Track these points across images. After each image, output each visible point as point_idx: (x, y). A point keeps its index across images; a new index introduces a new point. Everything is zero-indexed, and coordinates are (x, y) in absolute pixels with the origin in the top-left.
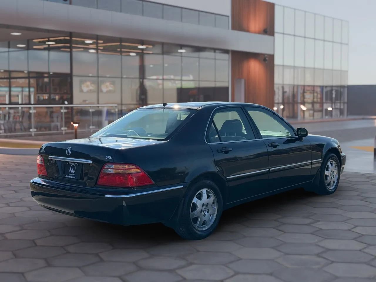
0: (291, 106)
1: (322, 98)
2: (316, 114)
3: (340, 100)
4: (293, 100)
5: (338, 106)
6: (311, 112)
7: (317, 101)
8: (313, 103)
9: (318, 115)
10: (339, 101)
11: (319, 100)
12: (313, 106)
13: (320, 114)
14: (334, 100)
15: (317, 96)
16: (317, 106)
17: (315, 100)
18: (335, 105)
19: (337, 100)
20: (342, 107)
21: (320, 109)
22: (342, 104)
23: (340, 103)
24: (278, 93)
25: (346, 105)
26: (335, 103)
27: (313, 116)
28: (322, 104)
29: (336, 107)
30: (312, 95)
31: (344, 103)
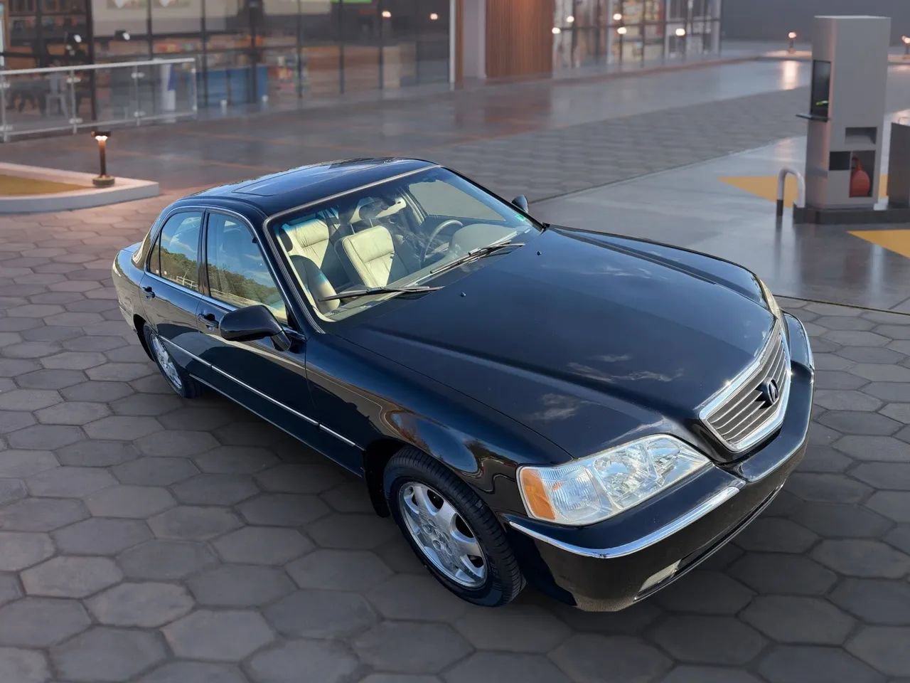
0: (591, 33)
1: (662, 13)
2: (647, 49)
3: (705, 14)
4: (598, 21)
5: (699, 28)
6: (638, 45)
7: (653, 18)
8: (642, 25)
9: (652, 53)
10: (701, 18)
11: (656, 17)
12: (642, 32)
13: (658, 48)
14: (690, 17)
15: (652, 8)
16: (651, 31)
17: (648, 17)
18: (692, 27)
19: (698, 14)
20: (708, 31)
21: (660, 36)
22: (708, 24)
23: (705, 21)
24: (563, 5)
25: (717, 25)
26: (692, 22)
27: (642, 53)
28: (662, 25)
29: (696, 30)
30: (640, 6)
31: (713, 20)
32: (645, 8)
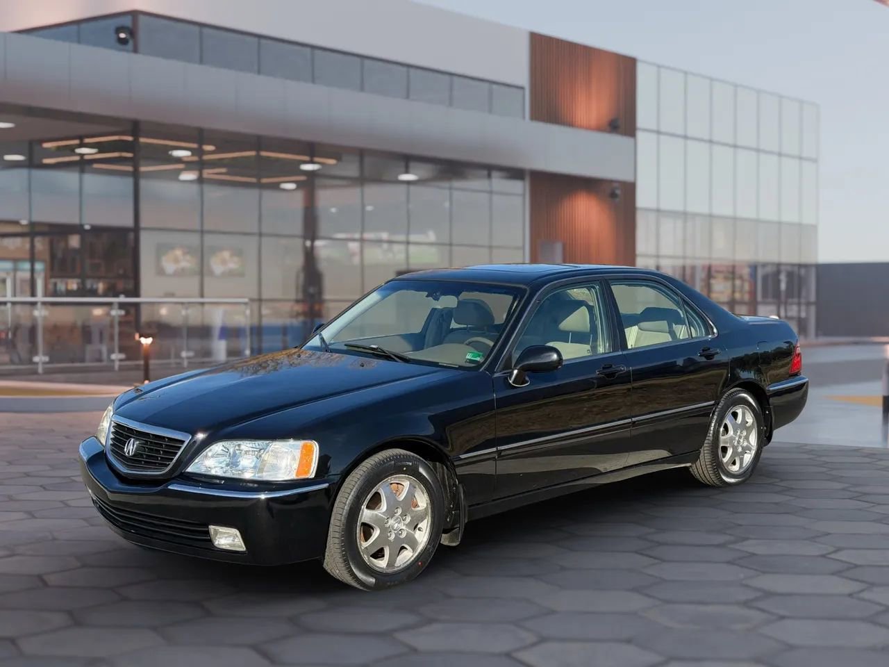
1: (753, 293)
3: (799, 296)
5: (793, 311)
7: (743, 297)
8: (732, 304)
10: (796, 300)
11: (747, 297)
14: (783, 297)
15: (742, 286)
16: (742, 311)
17: (737, 296)
18: (785, 311)
19: (793, 297)
20: (803, 315)
22: (803, 308)
23: (799, 304)
25: (813, 309)
26: (786, 303)
28: (753, 305)
29: (790, 314)
30: (729, 284)
31: (808, 304)
32: (734, 286)
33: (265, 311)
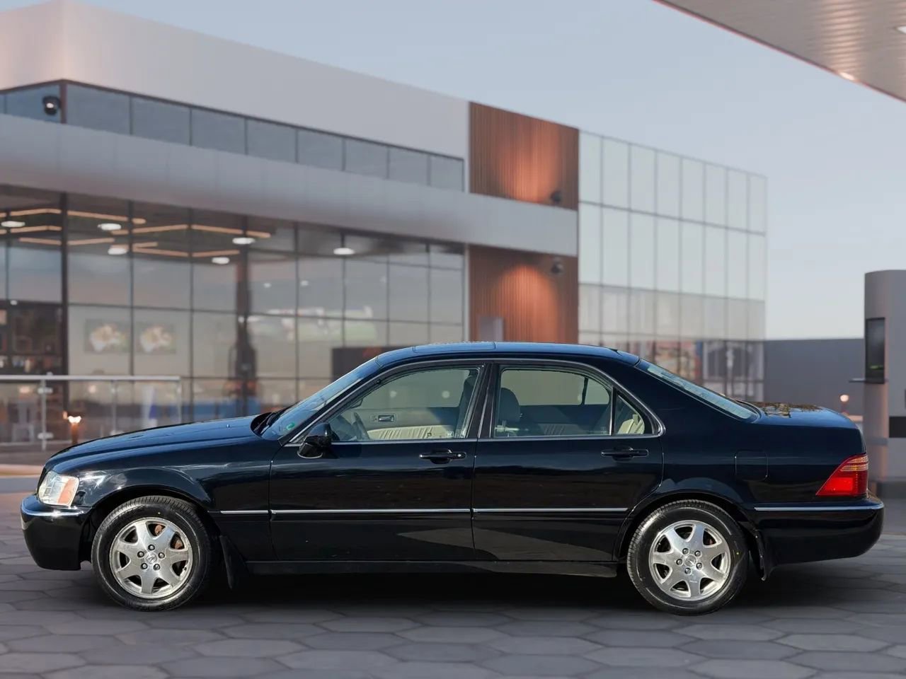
1: (699, 370)
3: (747, 374)
5: (740, 389)
7: (688, 375)
10: (742, 378)
11: (692, 375)
14: (730, 375)
15: (688, 364)
17: (683, 373)
18: (733, 389)
19: (740, 375)
20: (751, 393)
22: (751, 385)
23: (746, 382)
25: (760, 387)
26: (733, 382)
29: (737, 392)
30: (674, 361)
31: (756, 382)
33: (197, 389)
